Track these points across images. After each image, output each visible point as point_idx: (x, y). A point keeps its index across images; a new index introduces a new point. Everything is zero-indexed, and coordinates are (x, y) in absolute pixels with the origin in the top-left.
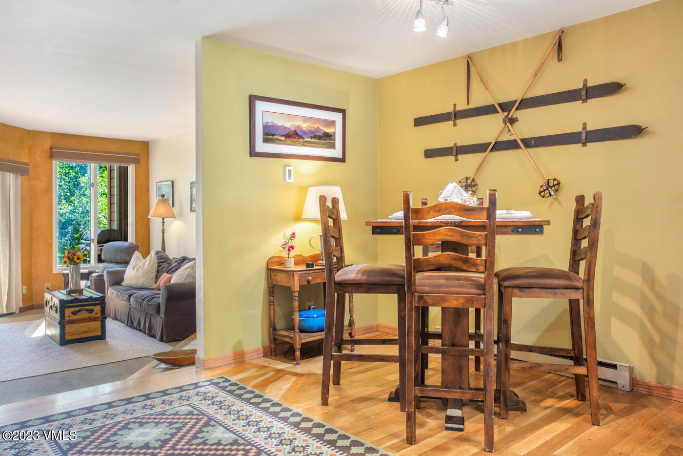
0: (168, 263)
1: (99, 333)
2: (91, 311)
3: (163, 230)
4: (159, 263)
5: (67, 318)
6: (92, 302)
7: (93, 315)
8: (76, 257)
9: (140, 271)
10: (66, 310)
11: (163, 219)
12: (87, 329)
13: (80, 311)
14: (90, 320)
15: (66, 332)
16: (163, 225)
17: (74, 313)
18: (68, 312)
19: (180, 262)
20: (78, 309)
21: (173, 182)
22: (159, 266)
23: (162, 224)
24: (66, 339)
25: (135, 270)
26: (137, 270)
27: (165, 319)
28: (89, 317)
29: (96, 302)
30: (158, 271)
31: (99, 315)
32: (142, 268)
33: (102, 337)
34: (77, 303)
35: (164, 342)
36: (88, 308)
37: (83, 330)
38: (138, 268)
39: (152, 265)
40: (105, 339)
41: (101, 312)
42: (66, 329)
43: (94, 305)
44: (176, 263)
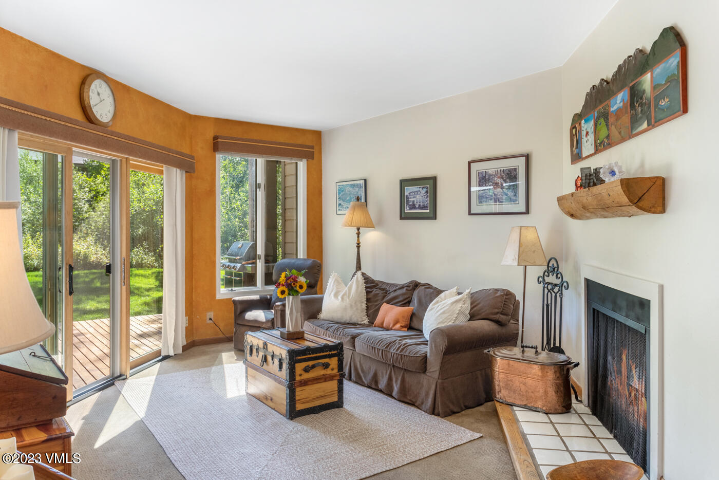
0: (380, 289)
1: (335, 399)
2: (326, 366)
3: (358, 244)
4: (366, 288)
5: (298, 378)
6: (328, 353)
7: (328, 372)
8: (298, 285)
9: (347, 301)
10: (297, 365)
11: (358, 229)
12: (322, 394)
13: (313, 367)
14: (326, 378)
15: (297, 398)
16: (358, 237)
17: (306, 370)
18: (299, 367)
19: (409, 288)
20: (311, 363)
21: (365, 181)
22: (368, 293)
23: (356, 236)
24: (297, 409)
25: (340, 298)
26: (342, 298)
27: (440, 381)
28: (323, 375)
29: (333, 352)
30: (368, 300)
31: (336, 371)
32: (349, 297)
33: (339, 404)
34: (310, 354)
35: (438, 415)
36: (323, 361)
37: (317, 395)
38: (343, 295)
39: (361, 292)
40: (342, 407)
41: (338, 366)
42: (297, 393)
43: (330, 356)
44: (404, 290)
